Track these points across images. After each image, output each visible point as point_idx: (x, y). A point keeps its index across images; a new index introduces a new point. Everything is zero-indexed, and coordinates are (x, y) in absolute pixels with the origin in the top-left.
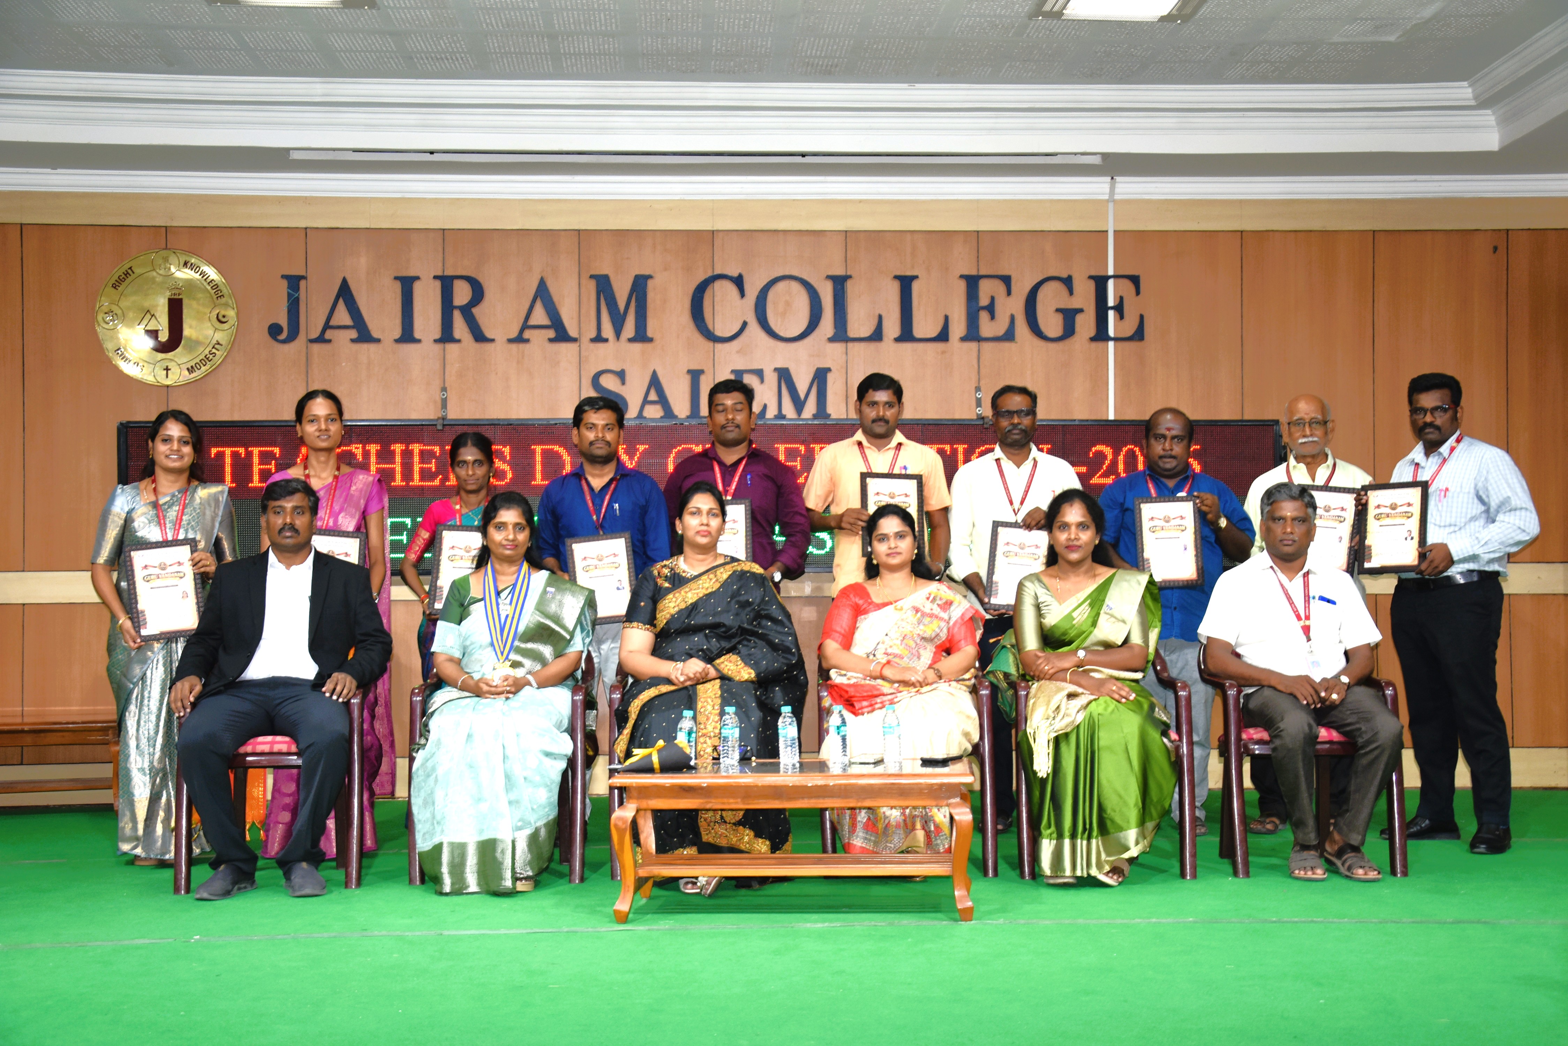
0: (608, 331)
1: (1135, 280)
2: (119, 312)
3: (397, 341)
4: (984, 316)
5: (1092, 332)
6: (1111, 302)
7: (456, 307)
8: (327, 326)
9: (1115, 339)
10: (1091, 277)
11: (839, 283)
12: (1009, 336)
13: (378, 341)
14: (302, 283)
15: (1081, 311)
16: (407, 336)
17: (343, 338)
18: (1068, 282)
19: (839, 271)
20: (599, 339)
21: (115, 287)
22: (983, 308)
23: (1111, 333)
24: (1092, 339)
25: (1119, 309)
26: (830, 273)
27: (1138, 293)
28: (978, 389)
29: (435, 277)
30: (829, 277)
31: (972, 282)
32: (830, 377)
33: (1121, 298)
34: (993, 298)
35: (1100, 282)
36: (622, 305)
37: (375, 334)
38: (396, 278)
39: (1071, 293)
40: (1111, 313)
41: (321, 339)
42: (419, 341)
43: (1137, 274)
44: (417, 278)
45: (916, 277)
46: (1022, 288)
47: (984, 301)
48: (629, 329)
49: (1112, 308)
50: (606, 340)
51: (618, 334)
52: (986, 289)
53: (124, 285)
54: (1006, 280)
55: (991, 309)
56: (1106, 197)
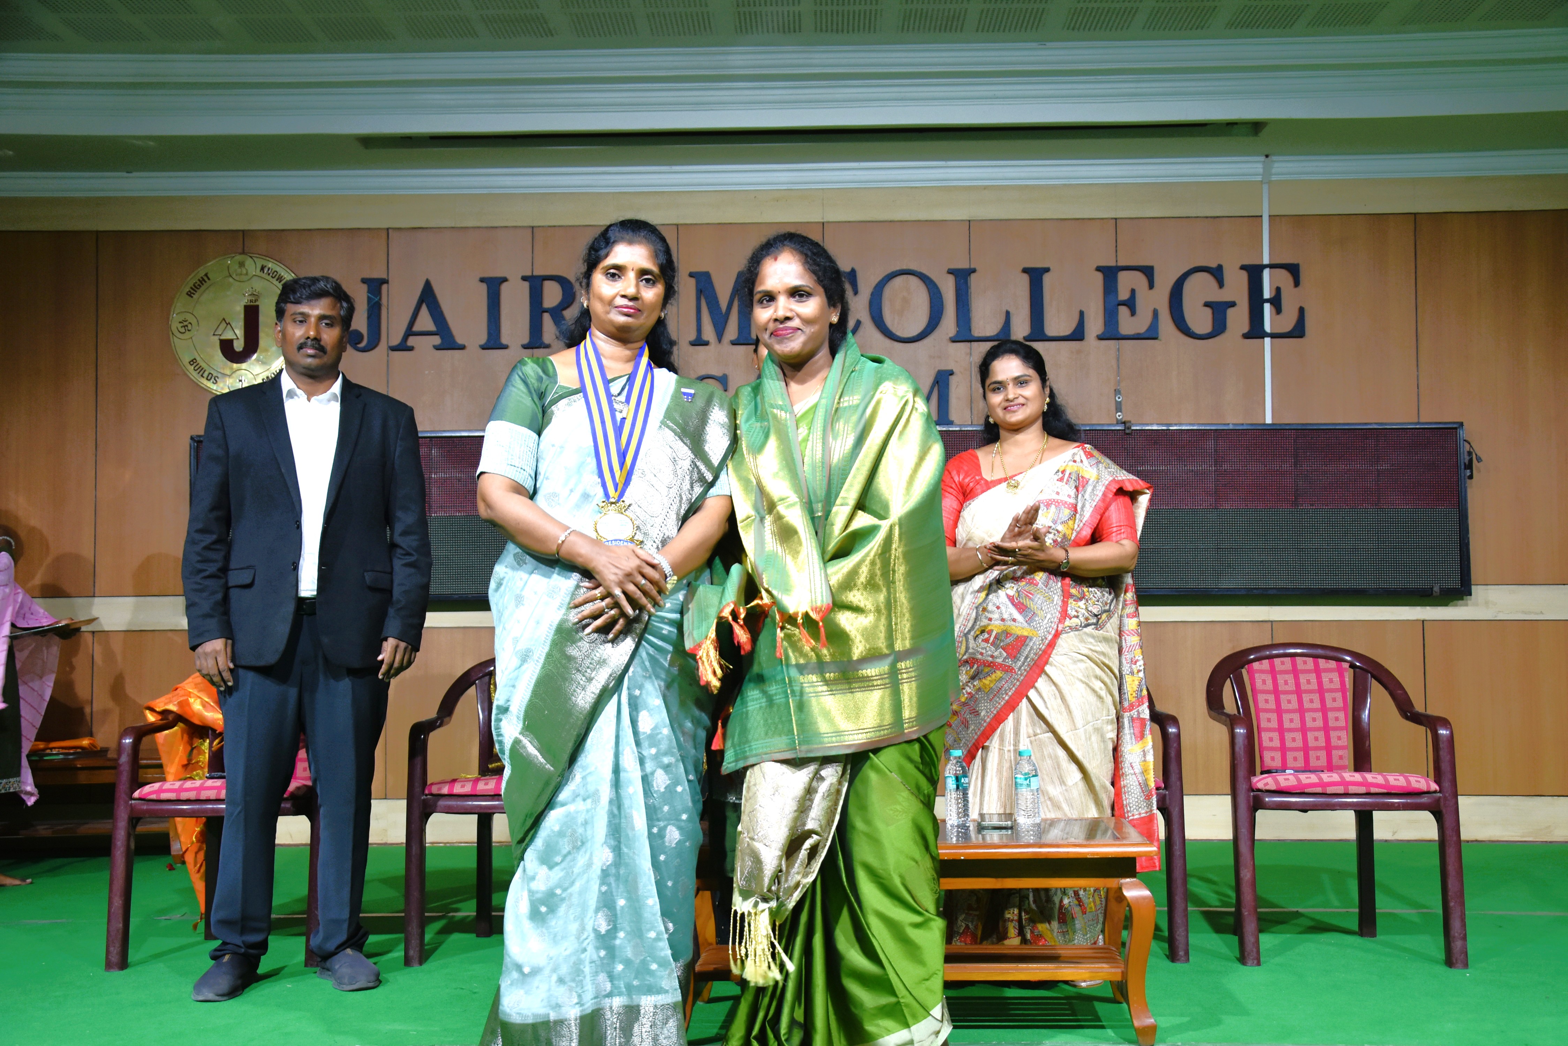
0: (709, 333)
1: (1293, 270)
2: (194, 321)
3: (484, 348)
4: (1123, 311)
5: (1246, 329)
6: (1267, 295)
7: (546, 311)
8: (410, 332)
9: (1273, 336)
10: (1243, 268)
11: (962, 277)
12: (1151, 335)
13: (462, 348)
14: (384, 287)
15: (1233, 304)
16: (494, 343)
17: (424, 345)
18: (1217, 273)
19: (963, 265)
20: (698, 342)
21: (190, 294)
22: (1123, 303)
23: (1267, 328)
24: (1246, 336)
25: (1276, 302)
26: (952, 267)
27: (1297, 283)
28: (1117, 392)
29: (524, 278)
30: (951, 272)
31: (1110, 274)
32: (953, 380)
33: (1278, 290)
34: (1133, 291)
35: (1254, 273)
36: (724, 304)
37: (460, 340)
38: (482, 280)
39: (1221, 284)
40: (1267, 307)
41: (403, 347)
42: (505, 347)
43: (1296, 262)
44: (505, 280)
45: (1047, 270)
46: (1165, 281)
47: (1124, 295)
48: (732, 331)
49: (1267, 301)
50: (706, 344)
51: (720, 336)
52: (1126, 282)
53: (199, 291)
54: (1148, 272)
55: (1131, 304)
56: (1259, 178)
